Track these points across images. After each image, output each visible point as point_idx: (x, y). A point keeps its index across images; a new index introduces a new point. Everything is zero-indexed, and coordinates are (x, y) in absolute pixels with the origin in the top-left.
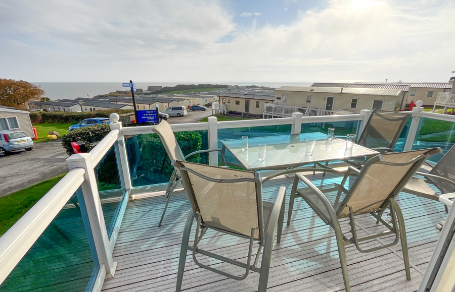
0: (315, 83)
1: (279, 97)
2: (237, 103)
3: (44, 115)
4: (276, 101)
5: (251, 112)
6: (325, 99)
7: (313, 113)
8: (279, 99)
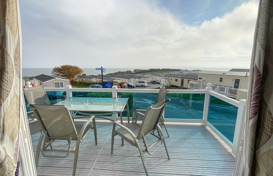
0: (233, 69)
1: (200, 77)
2: (176, 80)
3: (80, 82)
4: (199, 80)
5: (184, 86)
6: (233, 80)
7: (222, 90)
8: (201, 79)
